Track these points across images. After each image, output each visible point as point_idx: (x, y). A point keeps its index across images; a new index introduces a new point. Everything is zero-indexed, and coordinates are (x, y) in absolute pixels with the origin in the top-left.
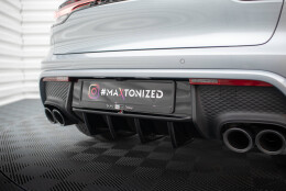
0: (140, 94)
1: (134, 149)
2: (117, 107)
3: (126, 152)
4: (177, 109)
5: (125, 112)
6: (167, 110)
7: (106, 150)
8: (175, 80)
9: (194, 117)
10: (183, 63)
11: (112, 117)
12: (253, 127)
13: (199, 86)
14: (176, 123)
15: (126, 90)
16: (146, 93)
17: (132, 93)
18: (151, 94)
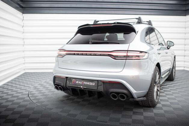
0: (88, 83)
1: (85, 99)
2: (82, 87)
3: (82, 100)
4: (98, 87)
5: (84, 88)
6: (96, 88)
7: (74, 99)
8: (98, 81)
9: (103, 91)
10: (100, 76)
11: (79, 90)
12: (118, 93)
13: (104, 82)
14: (98, 92)
15: (84, 82)
16: (90, 83)
17: (86, 83)
18: (91, 84)
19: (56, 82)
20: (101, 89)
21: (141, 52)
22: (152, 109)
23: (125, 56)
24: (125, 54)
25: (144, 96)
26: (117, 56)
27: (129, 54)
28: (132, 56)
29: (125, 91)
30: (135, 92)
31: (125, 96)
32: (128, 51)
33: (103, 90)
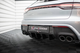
4: (50, 31)
5: (39, 32)
11: (36, 33)
14: (50, 35)
15: (40, 28)
16: (43, 29)
19: (23, 29)
20: (52, 32)
29: (72, 34)
31: (72, 38)
33: (53, 34)
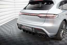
5: (27, 30)
6: (31, 31)
9: (34, 32)
12: (41, 34)
17: (28, 28)
18: (30, 28)
21: (54, 14)
22: (60, 41)
23: (45, 17)
24: (45, 16)
25: (55, 36)
26: (42, 16)
27: (47, 16)
28: (49, 17)
30: (50, 34)
31: (44, 36)
32: (47, 14)
